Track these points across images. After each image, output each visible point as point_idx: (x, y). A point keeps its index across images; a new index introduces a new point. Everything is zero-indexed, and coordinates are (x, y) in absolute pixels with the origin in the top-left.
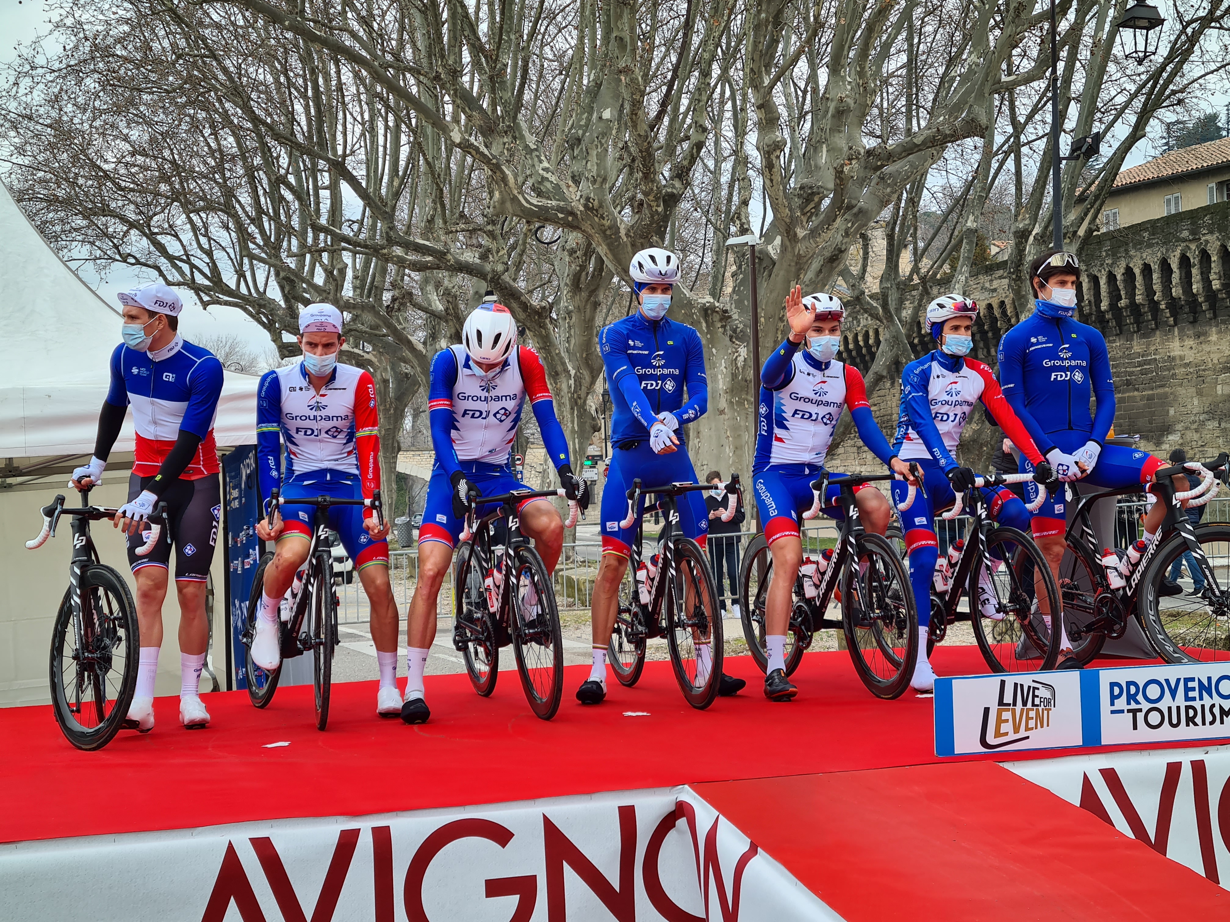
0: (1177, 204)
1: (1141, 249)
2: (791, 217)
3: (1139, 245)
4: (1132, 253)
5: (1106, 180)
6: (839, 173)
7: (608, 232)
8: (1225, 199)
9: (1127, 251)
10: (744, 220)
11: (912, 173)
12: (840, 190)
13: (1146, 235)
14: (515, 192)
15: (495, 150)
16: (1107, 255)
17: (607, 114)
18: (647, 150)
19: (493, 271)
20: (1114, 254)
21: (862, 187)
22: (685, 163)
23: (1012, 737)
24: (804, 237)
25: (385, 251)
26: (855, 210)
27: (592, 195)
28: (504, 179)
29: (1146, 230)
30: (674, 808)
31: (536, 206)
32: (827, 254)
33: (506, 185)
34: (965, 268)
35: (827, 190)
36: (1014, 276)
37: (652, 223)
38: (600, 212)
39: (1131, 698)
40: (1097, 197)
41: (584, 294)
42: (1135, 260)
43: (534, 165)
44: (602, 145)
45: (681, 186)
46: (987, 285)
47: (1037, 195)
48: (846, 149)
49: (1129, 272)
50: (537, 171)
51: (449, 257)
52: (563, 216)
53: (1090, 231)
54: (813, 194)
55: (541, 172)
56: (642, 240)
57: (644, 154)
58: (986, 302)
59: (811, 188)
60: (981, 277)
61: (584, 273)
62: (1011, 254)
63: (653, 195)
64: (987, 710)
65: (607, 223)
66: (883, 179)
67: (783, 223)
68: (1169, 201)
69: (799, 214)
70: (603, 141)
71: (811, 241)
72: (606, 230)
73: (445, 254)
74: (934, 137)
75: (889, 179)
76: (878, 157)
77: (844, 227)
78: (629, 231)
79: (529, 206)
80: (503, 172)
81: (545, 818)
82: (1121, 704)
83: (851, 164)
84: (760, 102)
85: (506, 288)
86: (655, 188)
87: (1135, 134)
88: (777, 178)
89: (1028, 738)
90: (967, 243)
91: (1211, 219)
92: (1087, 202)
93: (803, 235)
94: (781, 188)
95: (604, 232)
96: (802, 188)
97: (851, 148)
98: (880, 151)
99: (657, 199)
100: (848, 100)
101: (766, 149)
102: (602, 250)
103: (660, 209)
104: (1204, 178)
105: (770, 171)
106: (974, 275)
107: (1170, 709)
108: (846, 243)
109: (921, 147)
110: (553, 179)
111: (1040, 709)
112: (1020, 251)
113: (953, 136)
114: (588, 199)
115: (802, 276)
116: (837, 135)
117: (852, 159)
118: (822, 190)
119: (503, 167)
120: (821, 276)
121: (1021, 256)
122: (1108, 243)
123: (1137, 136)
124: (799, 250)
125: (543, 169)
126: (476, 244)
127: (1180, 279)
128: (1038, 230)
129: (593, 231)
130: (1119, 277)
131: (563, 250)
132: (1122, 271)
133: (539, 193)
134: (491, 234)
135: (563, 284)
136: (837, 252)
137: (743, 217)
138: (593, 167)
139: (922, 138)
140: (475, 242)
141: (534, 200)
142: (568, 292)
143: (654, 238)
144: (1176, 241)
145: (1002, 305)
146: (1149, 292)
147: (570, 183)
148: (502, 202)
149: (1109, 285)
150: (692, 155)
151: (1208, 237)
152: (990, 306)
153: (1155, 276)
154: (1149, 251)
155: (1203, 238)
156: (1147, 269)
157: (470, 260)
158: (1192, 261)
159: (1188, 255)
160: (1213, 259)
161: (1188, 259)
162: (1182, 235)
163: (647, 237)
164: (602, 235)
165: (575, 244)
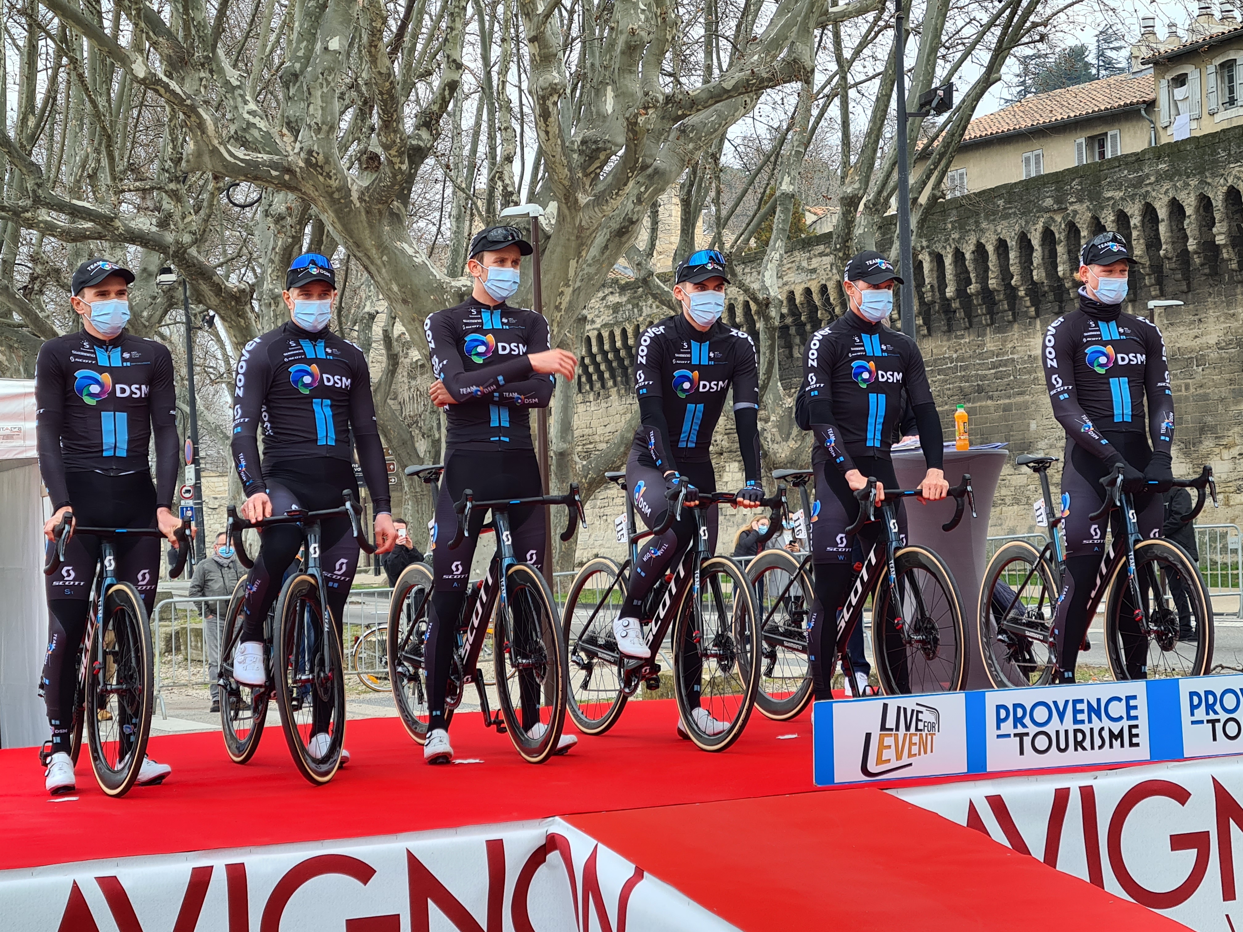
0: (1038, 164)
1: (994, 220)
2: (571, 179)
3: (993, 215)
4: (984, 225)
5: (953, 135)
6: (632, 124)
7: (336, 196)
8: (1097, 160)
9: (977, 223)
10: (507, 181)
11: (720, 124)
12: (633, 146)
13: (1001, 202)
14: (215, 142)
15: (189, 87)
16: (954, 228)
17: (334, 44)
18: (389, 92)
19: (178, 242)
20: (961, 226)
21: (658, 141)
22: (435, 108)
23: (894, 763)
24: (587, 204)
25: (28, 215)
26: (650, 170)
27: (316, 148)
28: (201, 124)
29: (1000, 196)
31: (242, 160)
32: (615, 225)
33: (203, 132)
34: (779, 243)
35: (616, 145)
36: (841, 254)
37: (393, 185)
38: (326, 168)
39: (1018, 721)
40: (942, 155)
42: (987, 235)
43: (236, 108)
44: (328, 83)
45: (431, 138)
46: (804, 264)
47: (869, 152)
48: (640, 94)
49: (980, 249)
50: (242, 115)
51: (118, 224)
52: (277, 173)
53: (933, 199)
54: (598, 150)
55: (246, 116)
56: (380, 206)
57: (385, 96)
58: (804, 286)
59: (596, 142)
60: (795, 254)
62: (838, 226)
63: (395, 148)
64: (868, 737)
65: (334, 183)
66: (684, 131)
67: (561, 187)
68: (1028, 160)
69: (580, 175)
70: (330, 78)
71: (596, 209)
72: (333, 193)
73: (111, 219)
74: (747, 80)
75: (692, 131)
76: (679, 104)
77: (635, 192)
78: (363, 193)
79: (232, 160)
80: (199, 116)
82: (1007, 728)
83: (647, 114)
84: (533, 34)
85: (194, 265)
86: (398, 140)
87: (989, 77)
88: (554, 129)
89: (912, 764)
90: (782, 212)
91: (1080, 183)
92: (930, 162)
93: (585, 201)
94: (559, 142)
95: (331, 195)
96: (583, 142)
97: (646, 94)
98: (680, 97)
99: (400, 154)
100: (643, 33)
101: (540, 93)
102: (328, 218)
103: (404, 167)
104: (1070, 131)
105: (545, 121)
106: (789, 251)
107: (1057, 732)
108: (638, 210)
109: (732, 93)
110: (262, 125)
111: (924, 733)
112: (848, 222)
113: (770, 80)
114: (310, 152)
115: (583, 253)
116: (627, 76)
117: (649, 107)
118: (609, 145)
119: (200, 111)
120: (608, 253)
121: (849, 229)
122: (954, 212)
123: (991, 79)
124: (581, 221)
125: (248, 113)
126: (152, 207)
127: (1043, 259)
128: (870, 196)
129: (317, 194)
130: (968, 256)
131: (267, 216)
132: (972, 247)
133: (245, 144)
134: (175, 195)
135: (267, 260)
136: (627, 224)
137: (506, 177)
138: (316, 112)
139: (733, 82)
140: (150, 204)
141: (241, 153)
142: (273, 271)
143: (395, 203)
144: (1038, 211)
145: (824, 289)
146: (1005, 274)
147: (285, 131)
148: (199, 154)
149: (956, 266)
150: (443, 98)
151: (1076, 207)
152: (808, 291)
153: (1012, 255)
154: (1005, 223)
155: (1071, 208)
156: (1002, 246)
157: (144, 228)
158: (1057, 236)
159: (1052, 228)
160: (1082, 234)
161: (1053, 233)
162: (1045, 204)
163: (387, 202)
164: (328, 199)
165: (282, 209)
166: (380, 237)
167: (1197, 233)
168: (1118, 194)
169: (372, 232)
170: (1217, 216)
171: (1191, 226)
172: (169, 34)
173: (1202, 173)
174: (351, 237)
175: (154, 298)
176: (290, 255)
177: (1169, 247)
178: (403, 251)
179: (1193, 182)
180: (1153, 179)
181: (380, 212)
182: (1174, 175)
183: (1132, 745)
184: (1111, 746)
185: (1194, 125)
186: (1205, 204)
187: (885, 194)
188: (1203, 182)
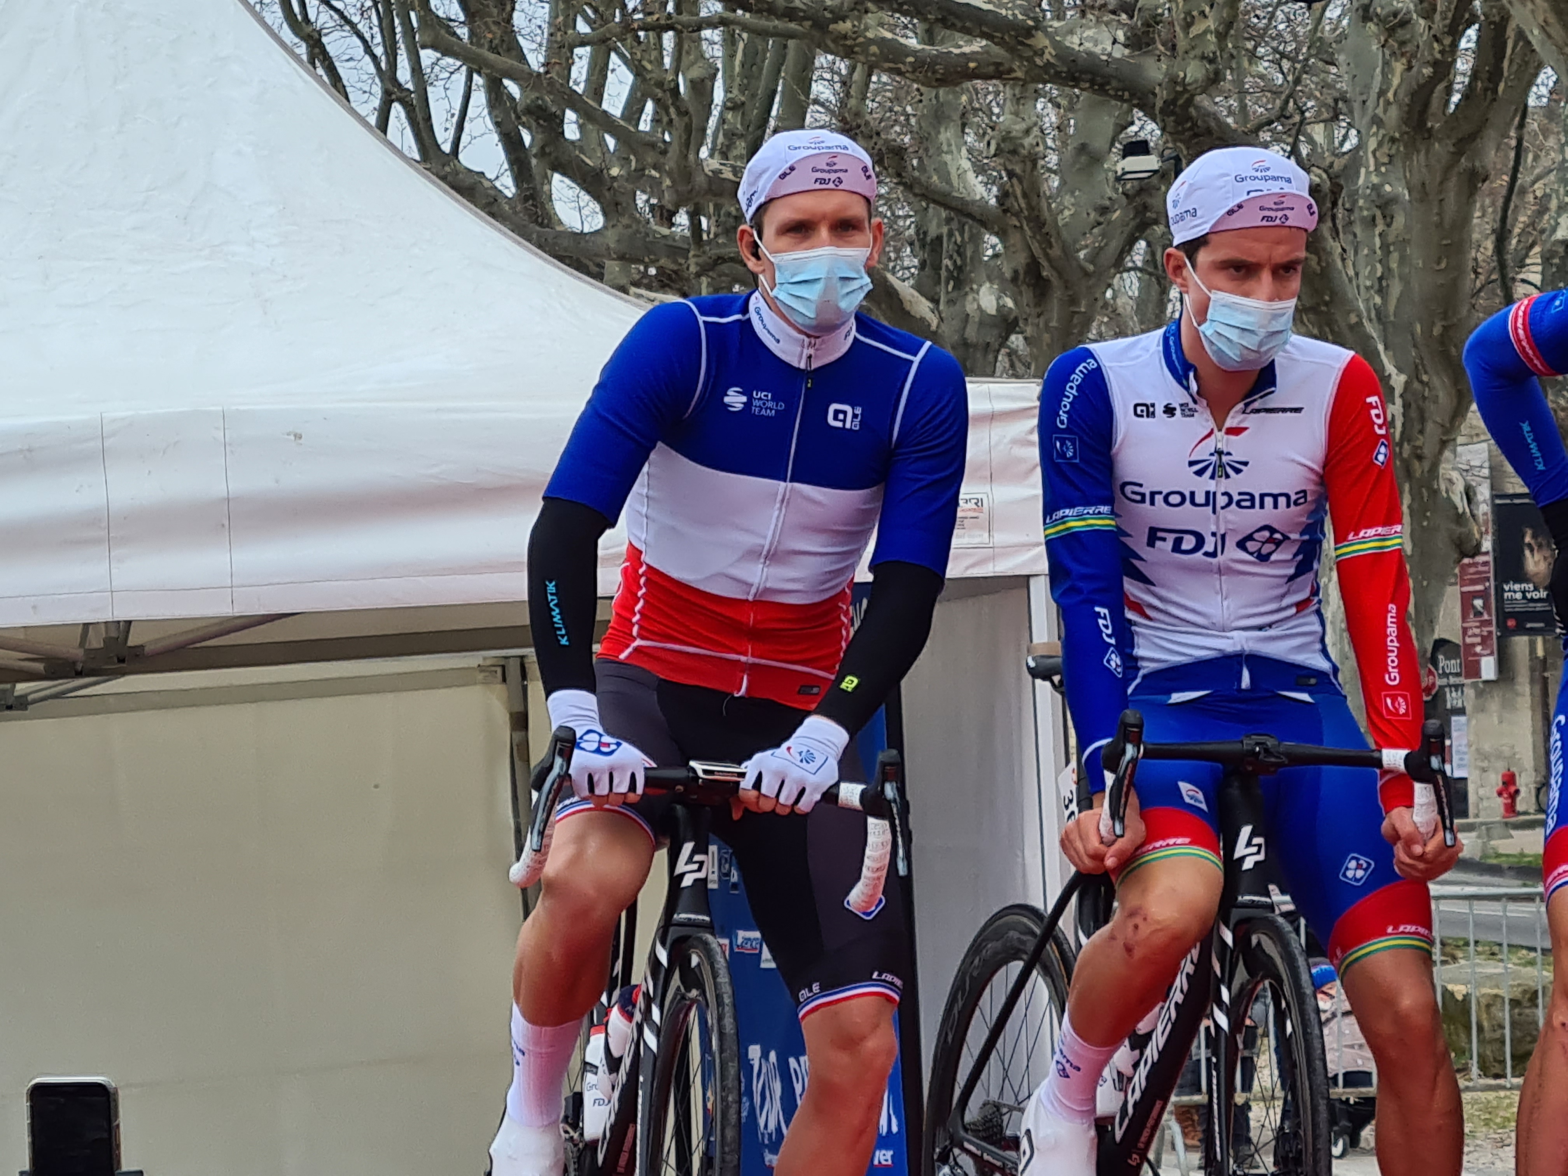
19: (1174, 81)
25: (846, 26)
41: (1440, 149)
51: (1041, 40)
61: (1441, 87)
73: (1029, 32)
131: (1366, 18)
176: (1422, 108)
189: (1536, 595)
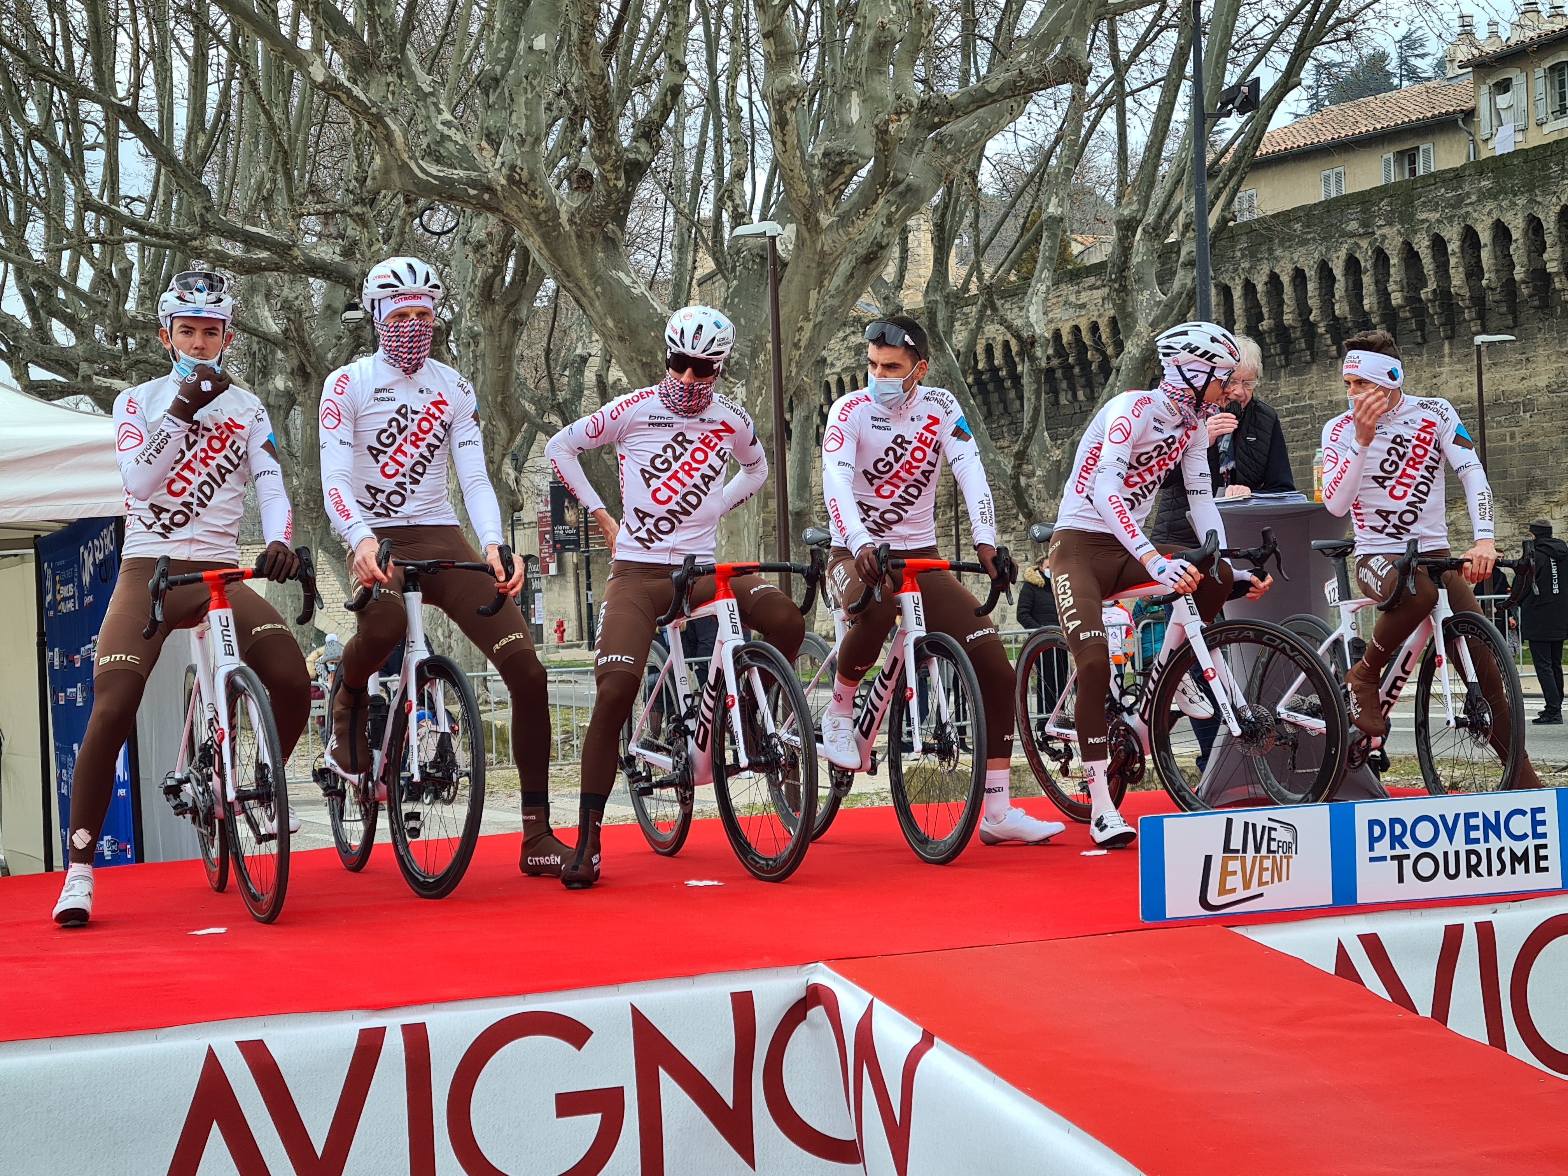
0: (1338, 182)
1: (1290, 247)
2: (812, 196)
3: (1288, 241)
4: (1278, 252)
5: (1246, 148)
6: (882, 133)
7: (543, 217)
8: (1407, 177)
9: (1271, 250)
10: (738, 201)
11: (983, 134)
12: (883, 158)
13: (1298, 226)
14: (405, 156)
15: (375, 93)
16: (1243, 256)
17: (540, 43)
18: (603, 97)
20: (1252, 254)
21: (911, 154)
22: (655, 116)
23: (1241, 894)
24: (830, 226)
25: (195, 244)
26: (902, 187)
27: (519, 163)
28: (389, 137)
29: (1297, 219)
30: (803, 994)
31: (435, 177)
32: (861, 251)
33: (391, 145)
34: (1045, 273)
35: (863, 157)
36: (1116, 286)
37: (608, 204)
38: (532, 186)
39: (1396, 840)
40: (1232, 172)
41: (499, 309)
42: (1281, 263)
43: (429, 117)
44: (533, 88)
45: (650, 151)
46: (1073, 298)
47: (1149, 168)
48: (891, 98)
49: (1274, 280)
50: (434, 126)
51: (296, 252)
52: (475, 192)
53: (1223, 222)
54: (843, 163)
55: (440, 127)
56: (593, 229)
57: (598, 102)
58: (1072, 323)
59: (840, 154)
60: (1063, 286)
61: (499, 278)
62: (1113, 253)
63: (610, 162)
64: (1208, 859)
65: (541, 204)
66: (940, 142)
67: (800, 206)
68: (1327, 179)
69: (822, 192)
70: (535, 83)
71: (841, 231)
72: (540, 214)
73: (289, 248)
74: (1015, 82)
75: (950, 142)
76: (935, 111)
77: (885, 212)
78: (573, 215)
79: (424, 177)
80: (386, 127)
81: (633, 1008)
82: (1383, 847)
83: (899, 120)
84: (768, 28)
86: (613, 153)
87: (1287, 82)
88: (792, 139)
89: (1261, 895)
90: (1049, 237)
91: (1389, 204)
92: (1219, 179)
93: (828, 222)
94: (798, 154)
95: (537, 216)
96: (826, 154)
97: (899, 97)
98: (937, 101)
99: (616, 169)
100: (895, 28)
101: (776, 97)
102: (534, 244)
103: (620, 184)
104: (1377, 146)
105: (782, 129)
106: (1056, 283)
107: (1446, 854)
108: (888, 235)
109: (996, 97)
110: (458, 137)
111: (1278, 856)
112: (1125, 248)
113: (1041, 81)
114: (513, 168)
115: (826, 283)
116: (876, 77)
117: (901, 113)
118: (855, 157)
119: (387, 119)
120: (853, 282)
121: (1126, 256)
122: (1244, 238)
123: (1290, 84)
124: (823, 245)
125: (443, 123)
126: (335, 234)
127: (1346, 291)
128: (1150, 219)
129: (521, 215)
130: (1260, 288)
131: (465, 244)
132: (1265, 278)
133: (438, 160)
134: (361, 219)
135: (465, 293)
136: (875, 249)
137: (736, 196)
138: (519, 121)
139: (998, 84)
140: (333, 230)
141: (433, 169)
142: (472, 306)
143: (610, 225)
144: (1340, 237)
145: (1094, 328)
146: (1303, 309)
147: (484, 144)
148: (386, 170)
149: (1246, 300)
150: (665, 105)
151: (1385, 230)
152: (1076, 329)
153: (1311, 286)
154: (1303, 250)
155: (1379, 232)
156: (1299, 276)
157: (327, 257)
158: (1363, 264)
159: (1357, 255)
160: (1392, 262)
161: (1357, 261)
162: (1349, 228)
163: (600, 224)
164: (534, 221)
165: (483, 236)
166: (593, 265)
167: (1525, 260)
168: (1434, 216)
169: (584, 260)
170: (1549, 240)
171: (1518, 251)
172: (352, 32)
173: (1531, 190)
174: (560, 266)
175: (339, 338)
176: (491, 287)
177: (1493, 276)
178: (619, 281)
179: (1521, 201)
180: (1474, 198)
181: (593, 236)
182: (1499, 192)
183: (1539, 869)
184: (1513, 872)
185: (1520, 137)
186: (1535, 226)
187: (1167, 217)
188: (1532, 201)
189: (570, 532)
